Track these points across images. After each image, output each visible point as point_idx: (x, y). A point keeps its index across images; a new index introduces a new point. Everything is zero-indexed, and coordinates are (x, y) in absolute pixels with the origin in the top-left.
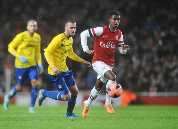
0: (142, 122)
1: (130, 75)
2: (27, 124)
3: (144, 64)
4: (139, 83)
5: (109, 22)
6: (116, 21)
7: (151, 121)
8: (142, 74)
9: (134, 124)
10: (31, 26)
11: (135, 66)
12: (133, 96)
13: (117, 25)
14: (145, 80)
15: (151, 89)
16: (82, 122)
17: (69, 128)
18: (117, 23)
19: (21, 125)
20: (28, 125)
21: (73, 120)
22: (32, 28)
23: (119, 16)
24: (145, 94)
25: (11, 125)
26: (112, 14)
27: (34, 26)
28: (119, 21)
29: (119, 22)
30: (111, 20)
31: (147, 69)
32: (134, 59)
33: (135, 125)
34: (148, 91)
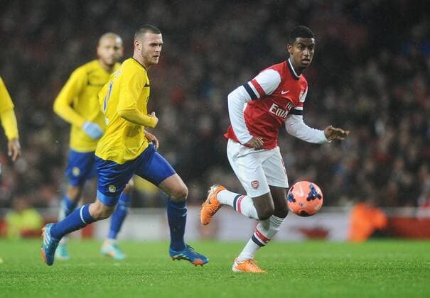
0: (400, 280)
1: (369, 166)
2: (122, 286)
3: (404, 139)
4: (393, 186)
5: (289, 53)
6: (306, 52)
7: (421, 277)
8: (399, 164)
9: (380, 283)
10: (108, 47)
11: (383, 145)
12: (380, 219)
13: (308, 60)
14: (407, 179)
15: (422, 200)
16: (255, 280)
17: (224, 294)
18: (307, 56)
19: (108, 288)
20: (125, 288)
21: (233, 277)
22: (111, 51)
23: (313, 39)
24: (407, 212)
25: (83, 289)
26: (294, 36)
27: (116, 48)
28: (313, 51)
29: (311, 53)
30: (293, 50)
31: (413, 152)
32: (380, 127)
33: (383, 289)
34: (416, 205)
